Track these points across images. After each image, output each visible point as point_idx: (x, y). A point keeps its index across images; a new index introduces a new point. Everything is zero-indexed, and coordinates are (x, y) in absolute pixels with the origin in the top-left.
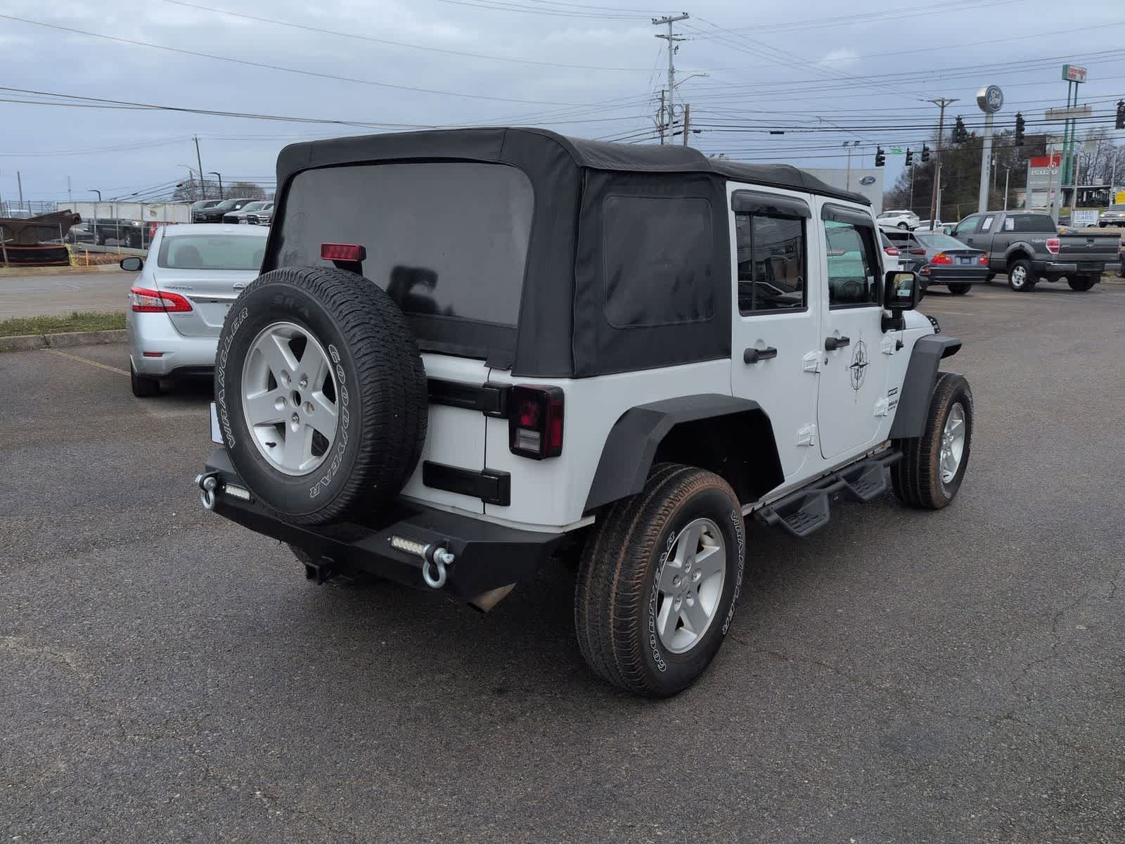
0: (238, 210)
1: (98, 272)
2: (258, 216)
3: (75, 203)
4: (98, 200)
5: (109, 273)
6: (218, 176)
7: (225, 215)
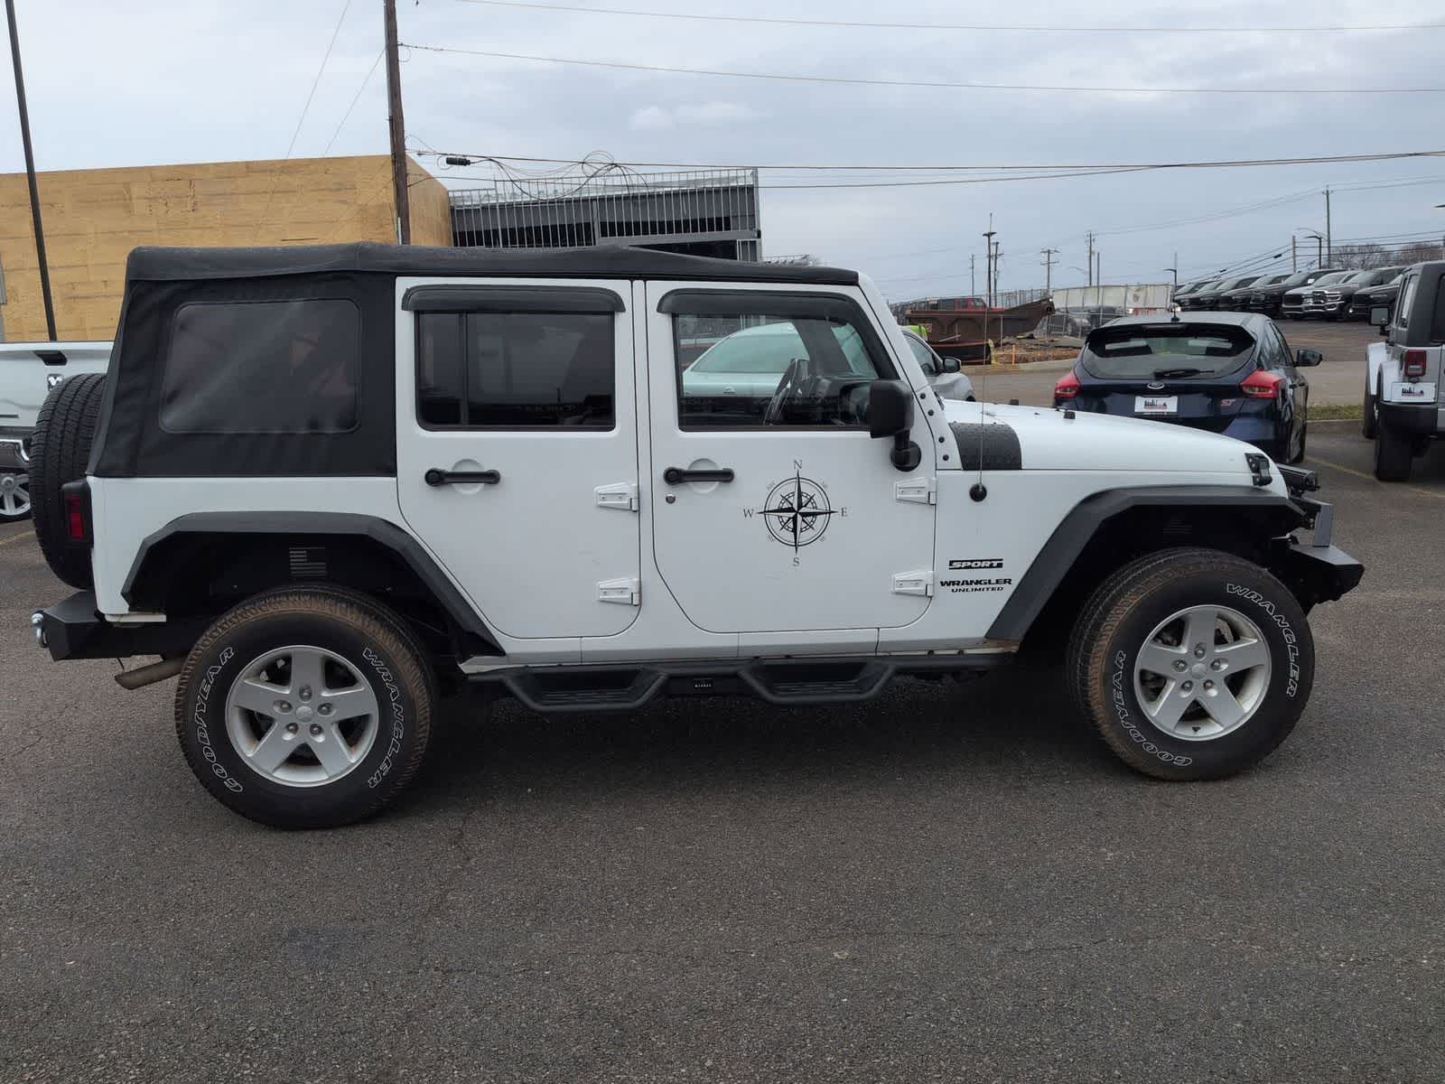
0: (1310, 284)
1: (1020, 372)
2: (1326, 292)
3: (1068, 289)
4: (1088, 285)
5: (1031, 372)
6: (1318, 240)
7: (1287, 293)
